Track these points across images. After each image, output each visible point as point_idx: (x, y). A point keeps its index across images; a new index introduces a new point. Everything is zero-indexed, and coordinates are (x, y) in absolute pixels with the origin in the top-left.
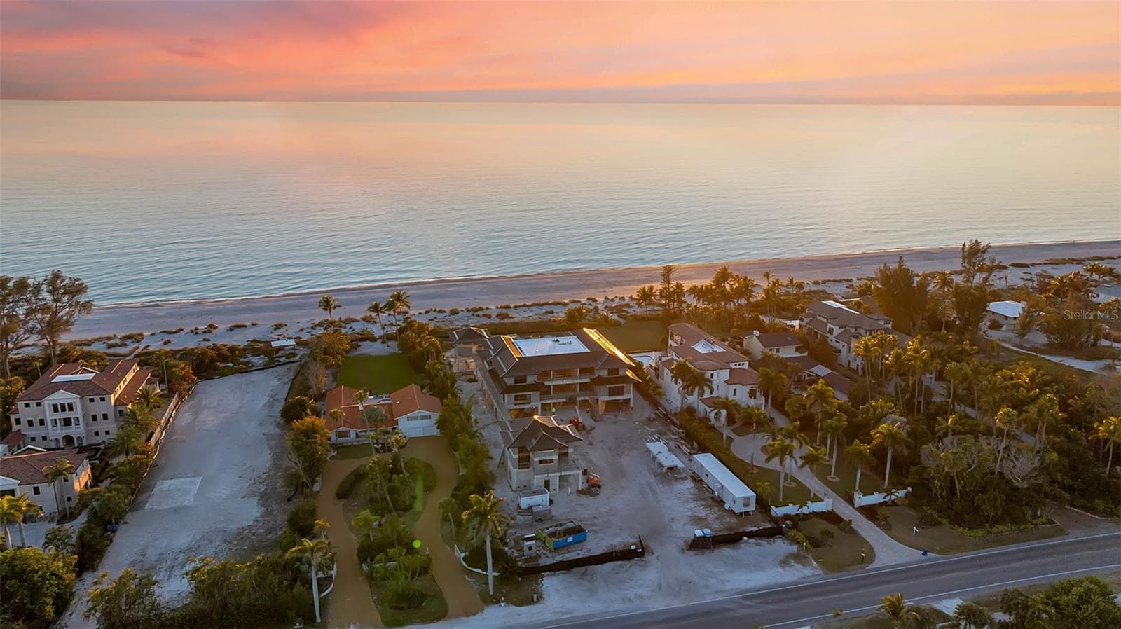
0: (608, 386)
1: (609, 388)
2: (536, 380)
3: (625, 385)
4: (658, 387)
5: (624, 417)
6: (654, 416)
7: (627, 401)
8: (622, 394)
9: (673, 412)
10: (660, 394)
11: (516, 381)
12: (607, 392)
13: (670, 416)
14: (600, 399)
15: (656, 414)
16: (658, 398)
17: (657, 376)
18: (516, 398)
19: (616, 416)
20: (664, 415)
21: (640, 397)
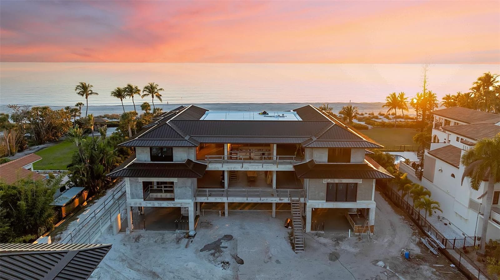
0: (325, 181)
1: (328, 184)
2: (193, 158)
3: (359, 181)
4: (420, 193)
5: (355, 246)
6: (417, 250)
7: (363, 213)
8: (354, 199)
9: (459, 245)
10: (428, 205)
11: (153, 158)
12: (324, 194)
13: (452, 252)
14: (308, 204)
15: (420, 244)
16: (423, 212)
17: (420, 176)
18: (147, 186)
19: (338, 240)
20: (440, 249)
21: (387, 207)
